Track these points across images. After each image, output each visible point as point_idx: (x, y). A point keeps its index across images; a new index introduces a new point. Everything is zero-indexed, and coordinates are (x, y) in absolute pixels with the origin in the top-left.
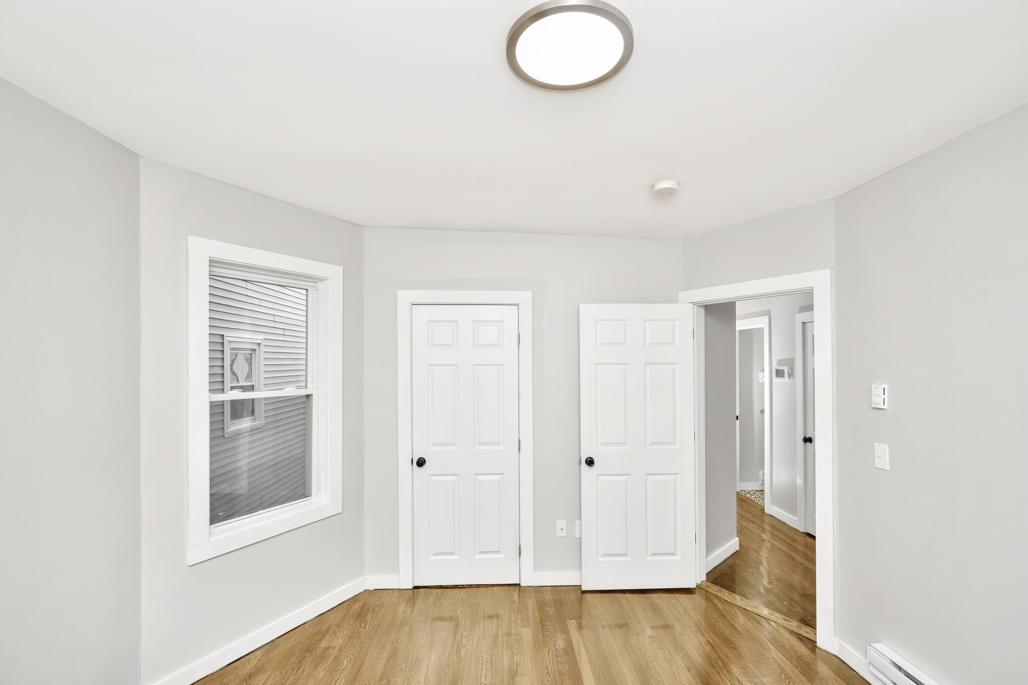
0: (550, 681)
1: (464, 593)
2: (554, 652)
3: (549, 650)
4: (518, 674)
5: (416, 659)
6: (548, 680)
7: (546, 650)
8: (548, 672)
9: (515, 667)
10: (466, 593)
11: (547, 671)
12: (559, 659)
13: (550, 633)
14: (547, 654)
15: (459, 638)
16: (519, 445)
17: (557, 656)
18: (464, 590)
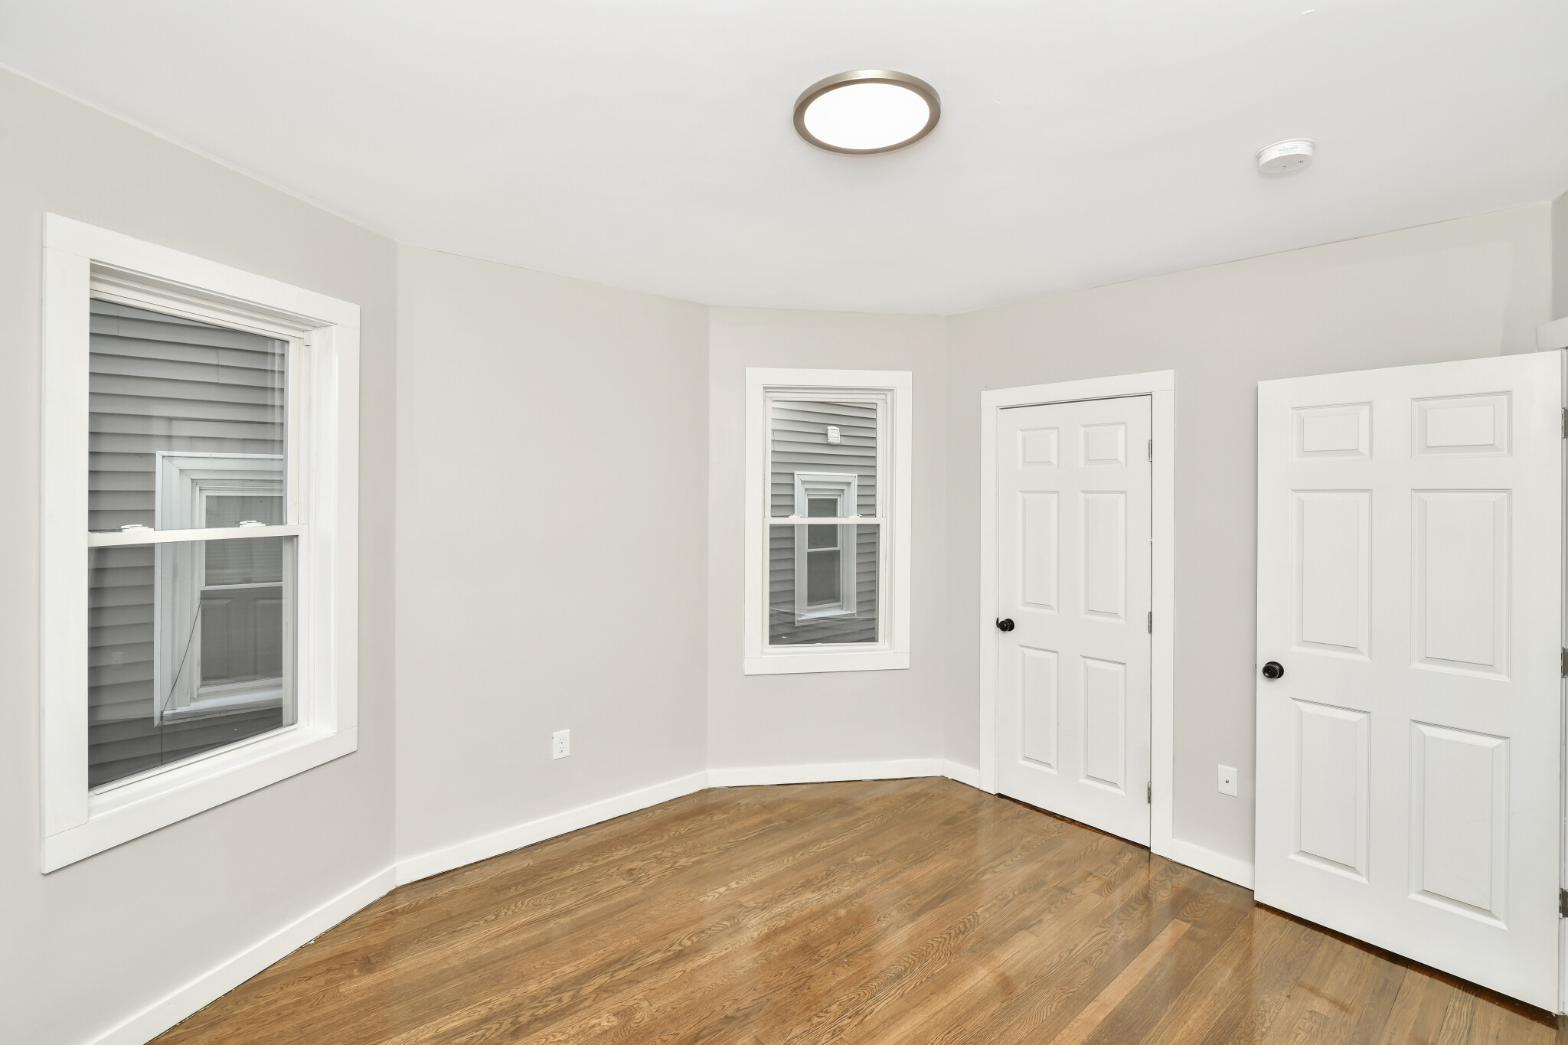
0: (1063, 959)
1: (1055, 826)
2: (1108, 937)
3: (1102, 933)
4: (1031, 930)
5: (930, 857)
6: (1061, 957)
7: (1098, 930)
8: (1072, 950)
9: (1034, 922)
10: (1059, 826)
11: (1071, 948)
12: (1105, 948)
13: (1129, 919)
14: (1094, 934)
15: (997, 862)
16: (1151, 622)
17: (1105, 944)
18: (1059, 822)
